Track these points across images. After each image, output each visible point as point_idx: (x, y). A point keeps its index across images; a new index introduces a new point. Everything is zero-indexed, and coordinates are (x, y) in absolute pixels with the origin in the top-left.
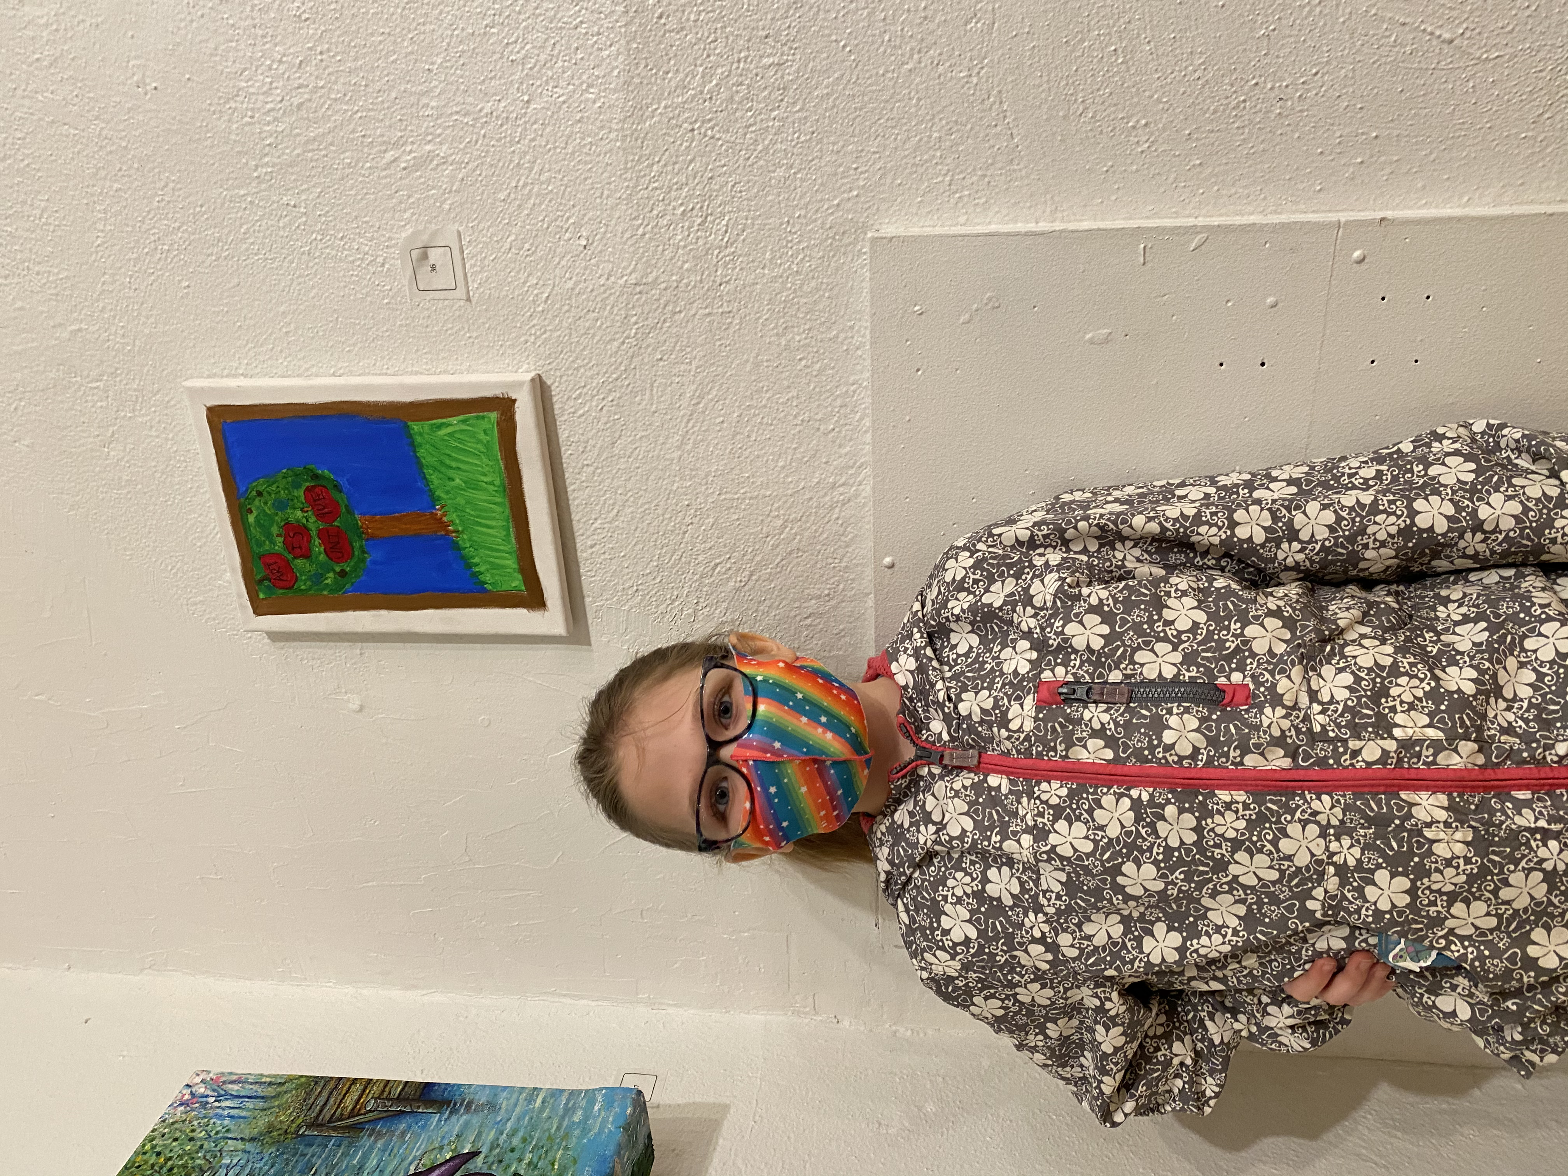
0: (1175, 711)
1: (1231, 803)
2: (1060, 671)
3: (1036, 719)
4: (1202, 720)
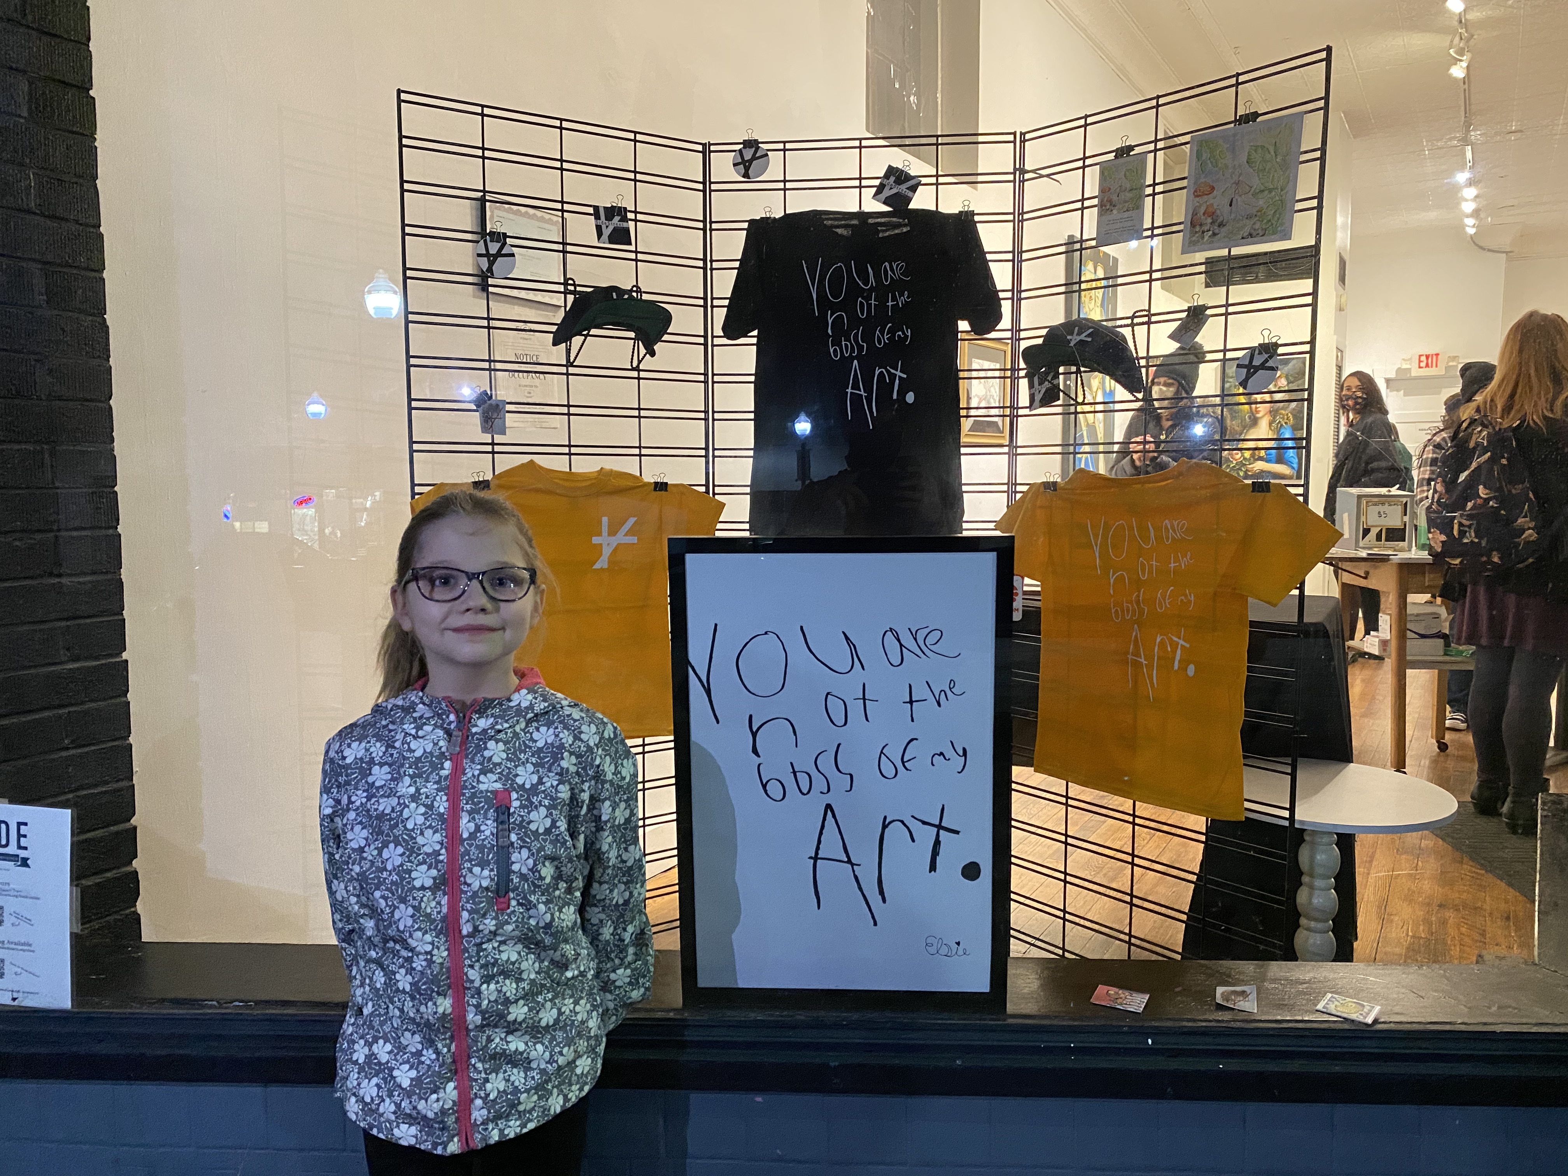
0: (492, 873)
1: (440, 905)
2: (516, 804)
3: (487, 791)
4: (487, 889)
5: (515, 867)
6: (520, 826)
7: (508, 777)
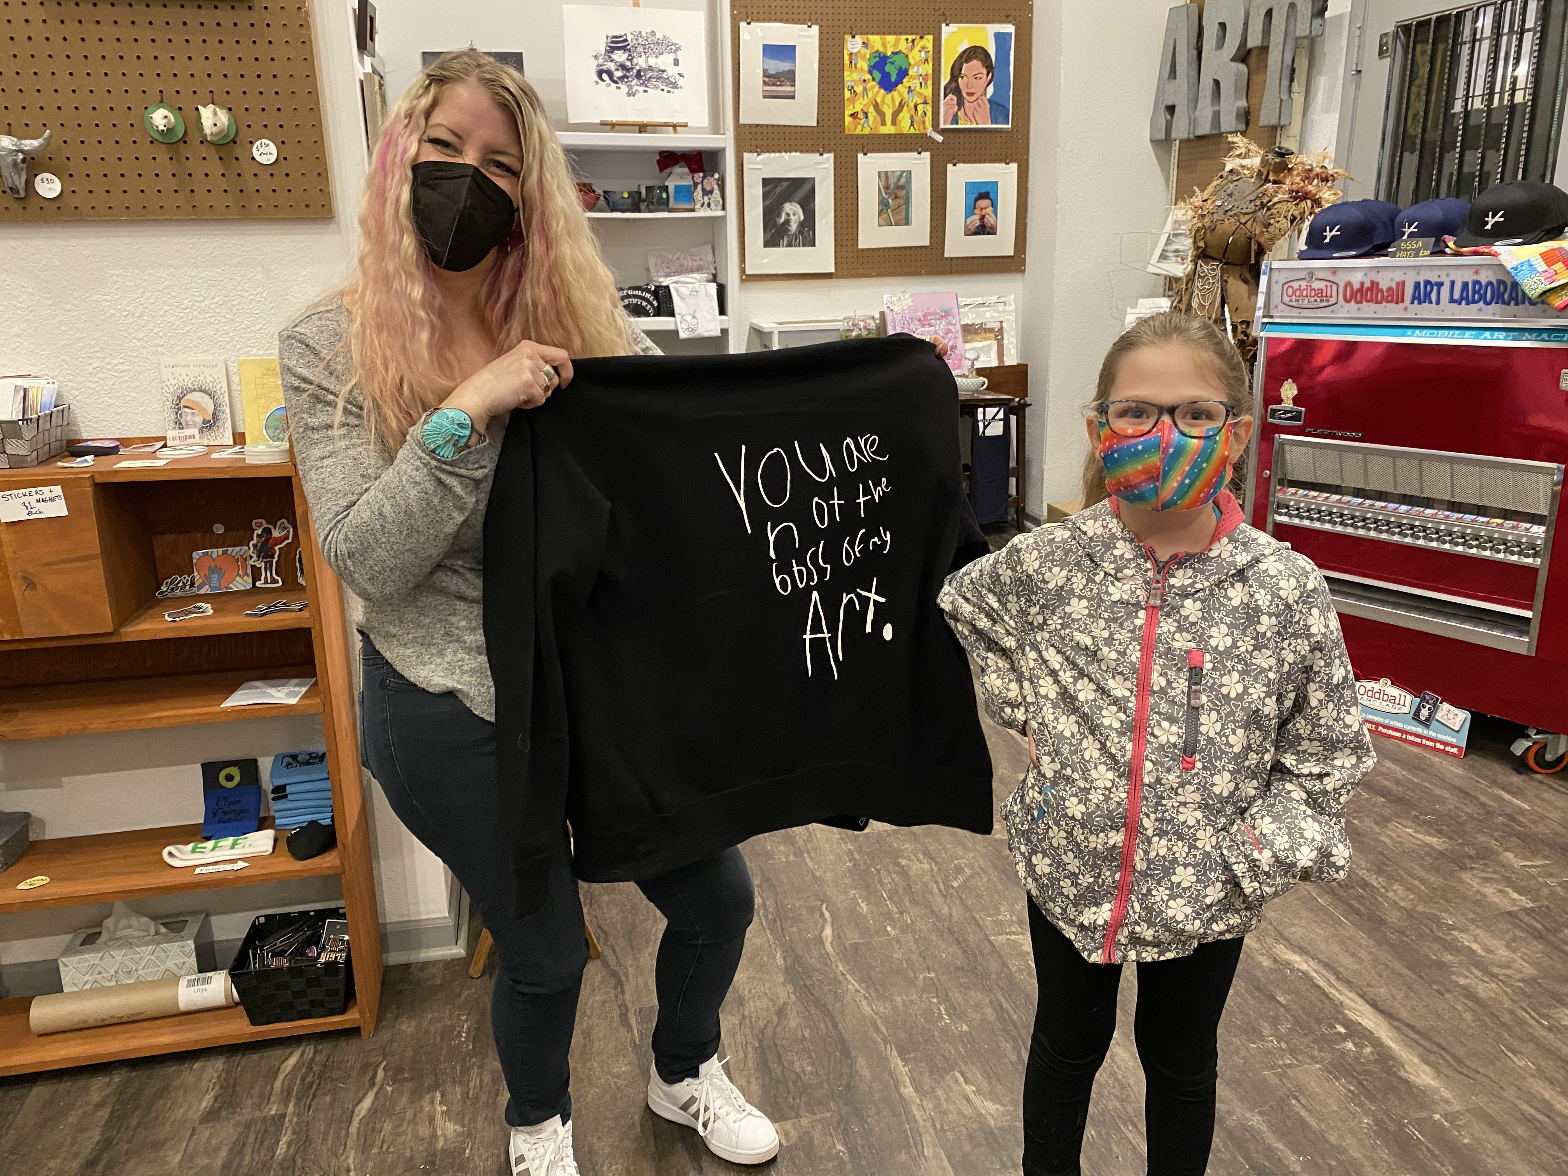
0: (1180, 731)
1: (1125, 749)
3: (1181, 649)
5: (1203, 729)
6: (1212, 688)
7: (1201, 639)
